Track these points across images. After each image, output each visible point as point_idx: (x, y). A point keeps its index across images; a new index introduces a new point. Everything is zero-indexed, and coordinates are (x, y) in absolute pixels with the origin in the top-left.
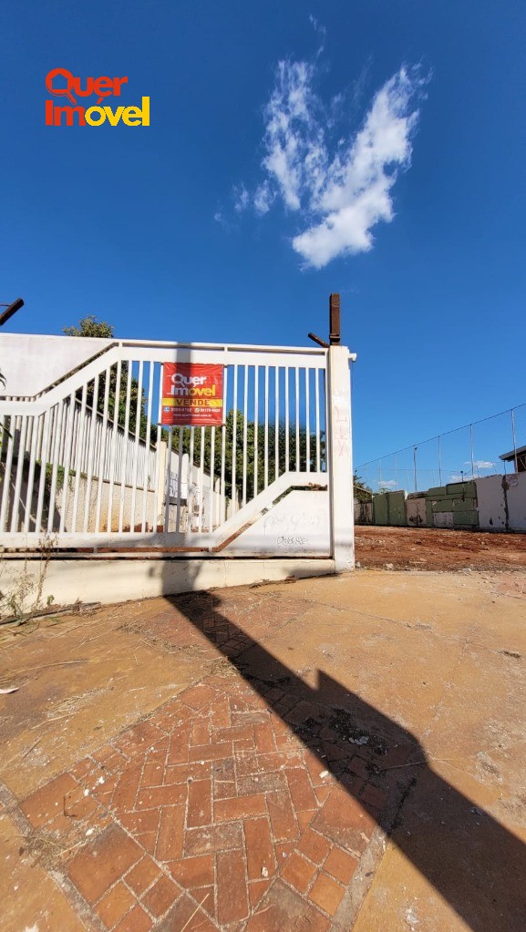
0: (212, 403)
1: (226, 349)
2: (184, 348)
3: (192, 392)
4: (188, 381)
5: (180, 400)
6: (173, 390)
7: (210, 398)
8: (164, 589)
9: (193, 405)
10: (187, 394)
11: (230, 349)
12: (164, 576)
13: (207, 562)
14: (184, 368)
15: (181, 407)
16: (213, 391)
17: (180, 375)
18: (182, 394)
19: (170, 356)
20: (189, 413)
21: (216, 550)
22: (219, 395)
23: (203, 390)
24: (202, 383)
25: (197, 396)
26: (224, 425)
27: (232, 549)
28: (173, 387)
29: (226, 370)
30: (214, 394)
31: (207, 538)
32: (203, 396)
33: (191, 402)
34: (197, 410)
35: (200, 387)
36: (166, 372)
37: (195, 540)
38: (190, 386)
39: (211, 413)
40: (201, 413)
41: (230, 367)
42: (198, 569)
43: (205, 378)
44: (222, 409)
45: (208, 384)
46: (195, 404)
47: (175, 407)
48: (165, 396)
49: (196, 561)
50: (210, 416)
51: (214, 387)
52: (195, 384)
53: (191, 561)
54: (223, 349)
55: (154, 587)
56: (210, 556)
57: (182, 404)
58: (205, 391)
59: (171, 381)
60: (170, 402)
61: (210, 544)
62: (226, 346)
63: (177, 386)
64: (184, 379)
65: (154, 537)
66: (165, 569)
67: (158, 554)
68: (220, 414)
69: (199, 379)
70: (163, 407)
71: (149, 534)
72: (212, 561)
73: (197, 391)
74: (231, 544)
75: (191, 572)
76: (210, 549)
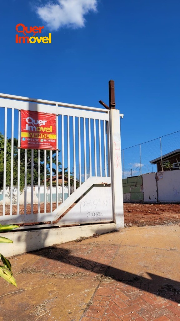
0: (51, 137)
1: (57, 105)
2: (33, 102)
3: (39, 129)
4: (36, 122)
5: (31, 134)
6: (27, 127)
7: (49, 133)
8: (27, 248)
9: (39, 137)
10: (36, 130)
11: (59, 105)
12: (27, 240)
13: (51, 230)
14: (34, 115)
15: (33, 138)
16: (51, 130)
17: (31, 119)
18: (32, 130)
19: (24, 106)
20: (37, 142)
21: (54, 223)
22: (54, 132)
23: (45, 128)
24: (44, 124)
25: (42, 132)
26: (57, 150)
27: (64, 221)
28: (27, 125)
29: (57, 117)
30: (51, 131)
31: (50, 216)
32: (45, 132)
33: (38, 135)
34: (42, 140)
35: (43, 126)
36: (22, 116)
37: (43, 218)
38: (38, 125)
39: (50, 142)
40: (44, 142)
41: (60, 116)
42: (47, 235)
43: (46, 121)
44: (56, 140)
45: (47, 125)
46: (41, 136)
47: (29, 138)
48: (23, 131)
49: (45, 230)
50: (49, 144)
51: (51, 127)
52: (41, 125)
53: (42, 230)
54: (55, 105)
55: (21, 248)
56: (52, 226)
57: (33, 136)
58: (46, 129)
59: (25, 121)
60: (26, 135)
61: (51, 219)
62: (57, 103)
63: (30, 125)
64: (33, 121)
65: (18, 218)
66: (27, 236)
67: (22, 228)
68: (55, 143)
69: (42, 122)
70: (21, 138)
71: (15, 216)
72: (54, 229)
73: (41, 128)
74: (63, 218)
75: (43, 236)
76: (52, 222)
